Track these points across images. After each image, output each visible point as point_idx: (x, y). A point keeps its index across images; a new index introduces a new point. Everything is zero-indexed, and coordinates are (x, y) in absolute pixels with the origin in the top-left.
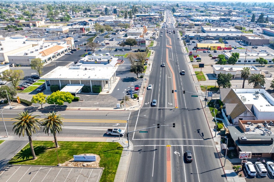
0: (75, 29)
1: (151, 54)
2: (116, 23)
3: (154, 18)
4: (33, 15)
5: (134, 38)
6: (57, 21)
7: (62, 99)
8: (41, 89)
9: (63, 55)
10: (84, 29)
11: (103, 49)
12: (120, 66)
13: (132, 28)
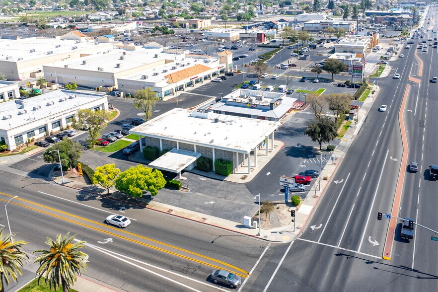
0: (249, 34)
1: (370, 95)
2: (324, 28)
3: (399, 18)
4: (202, 10)
5: (345, 58)
6: (233, 20)
7: (138, 186)
8: (130, 150)
9: (208, 81)
10: (263, 36)
11: (281, 75)
12: (296, 115)
13: (348, 37)
